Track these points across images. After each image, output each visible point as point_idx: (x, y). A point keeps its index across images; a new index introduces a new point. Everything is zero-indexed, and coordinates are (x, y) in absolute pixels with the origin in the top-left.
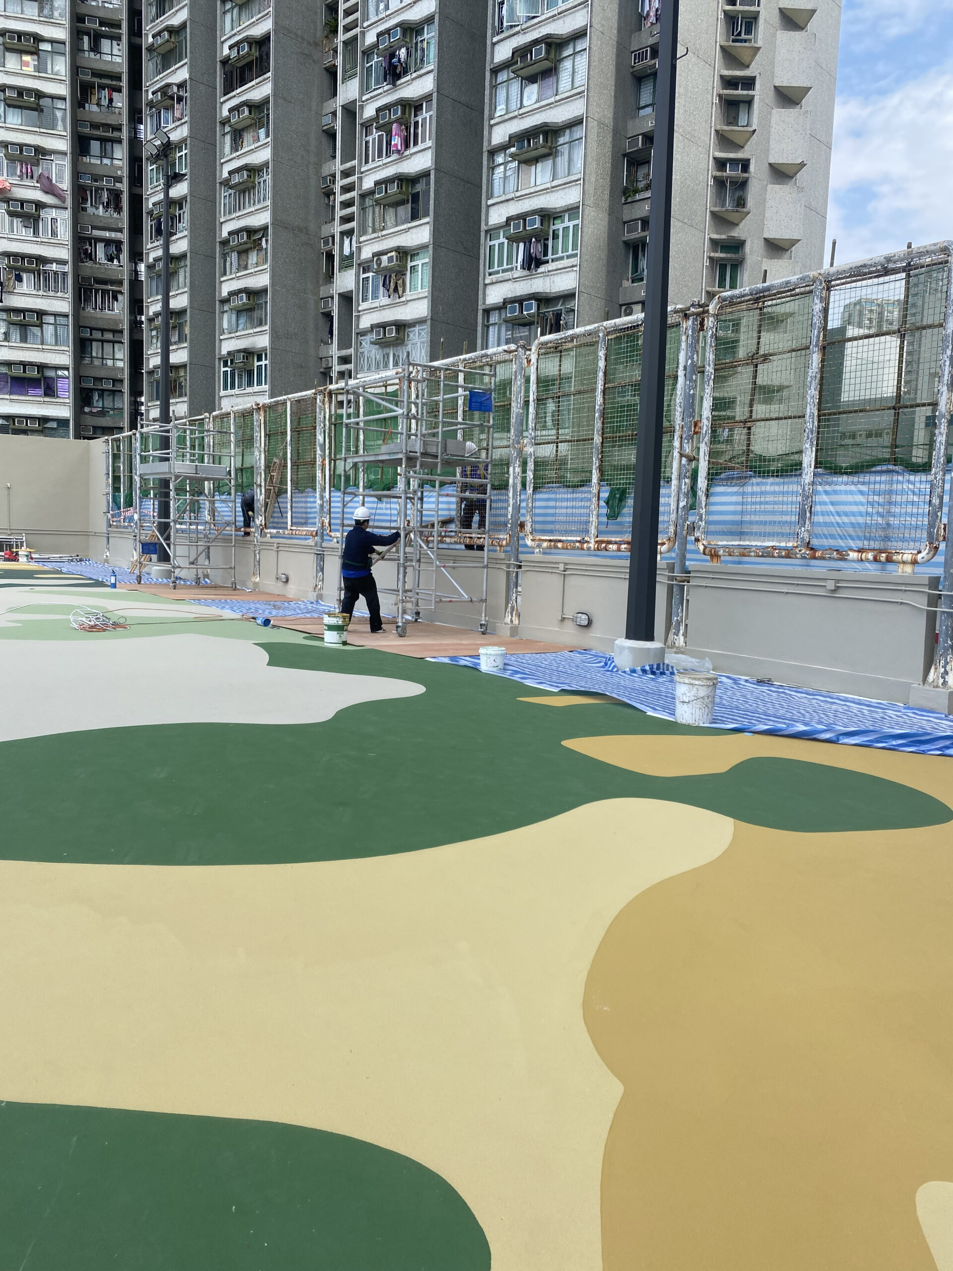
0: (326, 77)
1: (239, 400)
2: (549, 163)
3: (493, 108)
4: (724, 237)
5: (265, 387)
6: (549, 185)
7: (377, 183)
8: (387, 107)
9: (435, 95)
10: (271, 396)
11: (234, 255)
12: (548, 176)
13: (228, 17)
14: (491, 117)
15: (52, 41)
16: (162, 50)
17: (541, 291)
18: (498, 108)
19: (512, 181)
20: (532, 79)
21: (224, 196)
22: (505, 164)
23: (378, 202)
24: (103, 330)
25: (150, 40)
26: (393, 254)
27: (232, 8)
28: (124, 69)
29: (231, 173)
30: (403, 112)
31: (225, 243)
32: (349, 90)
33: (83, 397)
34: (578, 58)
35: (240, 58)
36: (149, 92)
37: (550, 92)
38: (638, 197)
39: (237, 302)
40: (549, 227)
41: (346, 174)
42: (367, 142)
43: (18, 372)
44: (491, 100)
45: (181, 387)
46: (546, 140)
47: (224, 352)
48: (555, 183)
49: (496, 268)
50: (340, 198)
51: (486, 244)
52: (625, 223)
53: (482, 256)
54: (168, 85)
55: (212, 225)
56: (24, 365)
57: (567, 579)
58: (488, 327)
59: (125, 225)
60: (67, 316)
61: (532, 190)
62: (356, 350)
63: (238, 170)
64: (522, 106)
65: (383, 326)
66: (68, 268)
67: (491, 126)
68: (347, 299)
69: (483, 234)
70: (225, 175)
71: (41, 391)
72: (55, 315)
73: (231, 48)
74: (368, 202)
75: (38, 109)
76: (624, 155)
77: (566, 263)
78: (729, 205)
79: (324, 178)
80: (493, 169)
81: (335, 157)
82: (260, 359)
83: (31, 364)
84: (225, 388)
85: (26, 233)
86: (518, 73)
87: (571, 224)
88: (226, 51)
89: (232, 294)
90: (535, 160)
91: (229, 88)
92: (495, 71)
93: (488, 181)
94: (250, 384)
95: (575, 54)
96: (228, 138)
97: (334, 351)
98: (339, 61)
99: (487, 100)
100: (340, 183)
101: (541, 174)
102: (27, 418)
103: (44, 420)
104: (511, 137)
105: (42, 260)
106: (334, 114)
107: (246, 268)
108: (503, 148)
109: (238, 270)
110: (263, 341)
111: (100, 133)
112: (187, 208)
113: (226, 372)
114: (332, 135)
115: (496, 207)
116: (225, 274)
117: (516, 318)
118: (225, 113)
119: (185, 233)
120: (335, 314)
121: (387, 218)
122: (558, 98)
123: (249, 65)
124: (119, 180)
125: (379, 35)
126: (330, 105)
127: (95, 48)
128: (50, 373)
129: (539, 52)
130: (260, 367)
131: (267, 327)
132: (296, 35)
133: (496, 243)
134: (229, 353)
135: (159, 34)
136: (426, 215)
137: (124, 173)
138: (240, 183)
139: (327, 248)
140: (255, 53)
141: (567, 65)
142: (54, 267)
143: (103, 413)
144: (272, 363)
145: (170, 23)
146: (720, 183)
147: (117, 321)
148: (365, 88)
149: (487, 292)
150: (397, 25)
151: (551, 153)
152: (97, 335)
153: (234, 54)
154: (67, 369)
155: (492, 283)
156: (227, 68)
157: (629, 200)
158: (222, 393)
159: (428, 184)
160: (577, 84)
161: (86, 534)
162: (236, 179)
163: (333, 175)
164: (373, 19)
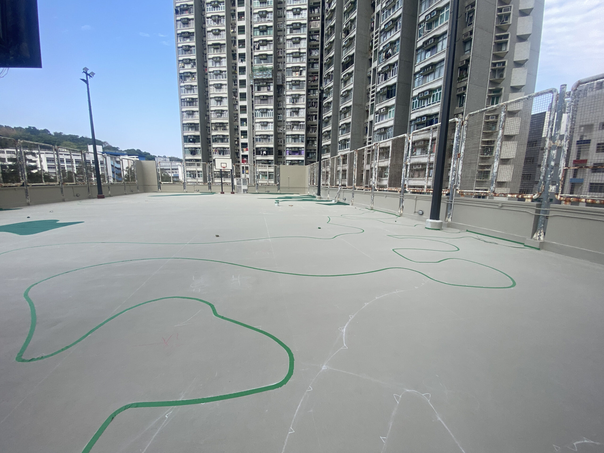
0: (369, 62)
1: (343, 152)
2: (433, 75)
3: (416, 61)
4: (494, 88)
5: (349, 148)
6: (432, 81)
7: (381, 89)
8: (385, 67)
9: (399, 61)
10: (350, 151)
11: (343, 115)
12: (432, 78)
13: (344, 51)
14: (415, 64)
15: (303, 67)
16: (328, 64)
17: (428, 113)
18: (418, 61)
19: (421, 82)
20: (428, 50)
21: (341, 99)
22: (419, 77)
23: (381, 95)
24: (312, 138)
25: (325, 61)
26: (384, 108)
27: (345, 49)
28: (319, 70)
29: (343, 93)
30: (389, 68)
31: (341, 111)
32: (375, 64)
33: (307, 155)
34: (444, 41)
35: (346, 61)
36: (324, 76)
37: (434, 53)
38: (463, 80)
39: (343, 127)
40: (432, 94)
41: (373, 88)
42: (379, 78)
43: (293, 150)
44: (415, 59)
45: (329, 150)
46: (432, 68)
47: (339, 140)
48: (435, 80)
49: (414, 108)
50: (371, 95)
51: (412, 102)
52: (458, 89)
53: (410, 105)
54: (329, 73)
55: (338, 107)
56: (295, 148)
57: (417, 201)
58: (411, 126)
59: (318, 110)
60: (304, 135)
61: (427, 84)
62: (373, 136)
63: (345, 92)
64: (425, 59)
65: (380, 129)
66: (305, 123)
67: (415, 67)
68: (371, 122)
69: (411, 99)
70: (342, 93)
71: (298, 154)
72: (302, 135)
73: (344, 59)
74: (378, 95)
75: (299, 85)
76: (459, 68)
77: (437, 104)
78: (497, 77)
79: (367, 90)
80: (415, 79)
81: (370, 83)
82: (348, 141)
83: (296, 147)
84: (339, 150)
85: (295, 116)
86: (425, 49)
87: (439, 92)
88: (343, 60)
89: (342, 125)
90: (429, 74)
91: (343, 70)
92: (417, 50)
93: (413, 83)
94: (345, 148)
95: (443, 39)
96: (343, 84)
97: (368, 137)
98: (373, 57)
99: (414, 59)
100: (371, 90)
101: (430, 79)
102: (295, 160)
103: (299, 161)
104: (421, 69)
105: (299, 122)
106: (371, 71)
107: (346, 118)
108: (418, 72)
109: (344, 118)
110: (349, 136)
111: (313, 88)
112: (332, 104)
113: (340, 146)
114: (370, 77)
115: (415, 90)
116: (340, 120)
117: (419, 122)
118: (342, 77)
119: (332, 110)
120: (368, 127)
121: (384, 99)
122: (437, 54)
123: (349, 63)
124: (317, 99)
125: (383, 47)
126: (369, 70)
127: (313, 67)
128: (300, 149)
129: (431, 42)
130: (348, 143)
131: (350, 133)
132: (361, 52)
133: (415, 101)
134: (341, 140)
135: (327, 60)
136: (394, 96)
137: (318, 97)
138: (345, 95)
139: (367, 109)
140: (350, 59)
141: (440, 44)
142: (302, 123)
143: (311, 158)
144: (351, 142)
145: (330, 56)
146: (494, 71)
147: (315, 135)
148: (379, 63)
149: (411, 116)
150: (389, 43)
151: (433, 72)
152: (311, 139)
153: (345, 61)
154: (304, 148)
155: (413, 113)
156: (343, 65)
157: (460, 81)
158: (339, 151)
159: (395, 87)
160: (443, 48)
161: (305, 188)
162: (344, 94)
163: (370, 89)
164: (382, 42)
